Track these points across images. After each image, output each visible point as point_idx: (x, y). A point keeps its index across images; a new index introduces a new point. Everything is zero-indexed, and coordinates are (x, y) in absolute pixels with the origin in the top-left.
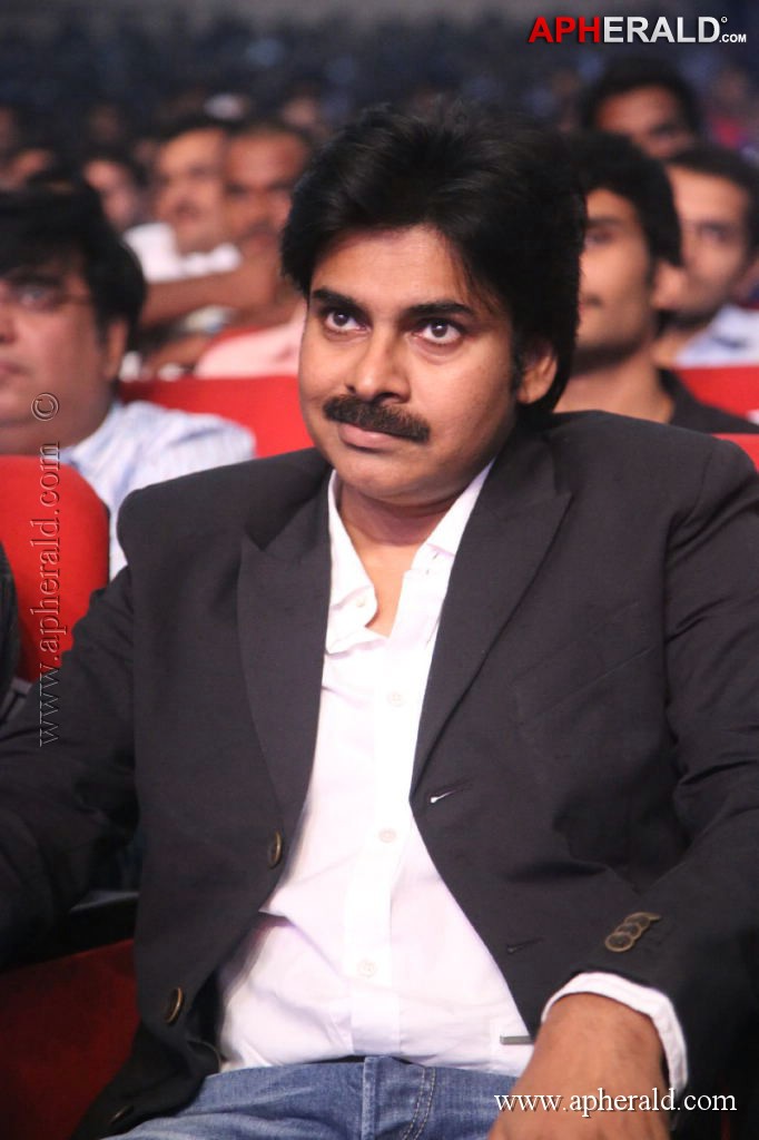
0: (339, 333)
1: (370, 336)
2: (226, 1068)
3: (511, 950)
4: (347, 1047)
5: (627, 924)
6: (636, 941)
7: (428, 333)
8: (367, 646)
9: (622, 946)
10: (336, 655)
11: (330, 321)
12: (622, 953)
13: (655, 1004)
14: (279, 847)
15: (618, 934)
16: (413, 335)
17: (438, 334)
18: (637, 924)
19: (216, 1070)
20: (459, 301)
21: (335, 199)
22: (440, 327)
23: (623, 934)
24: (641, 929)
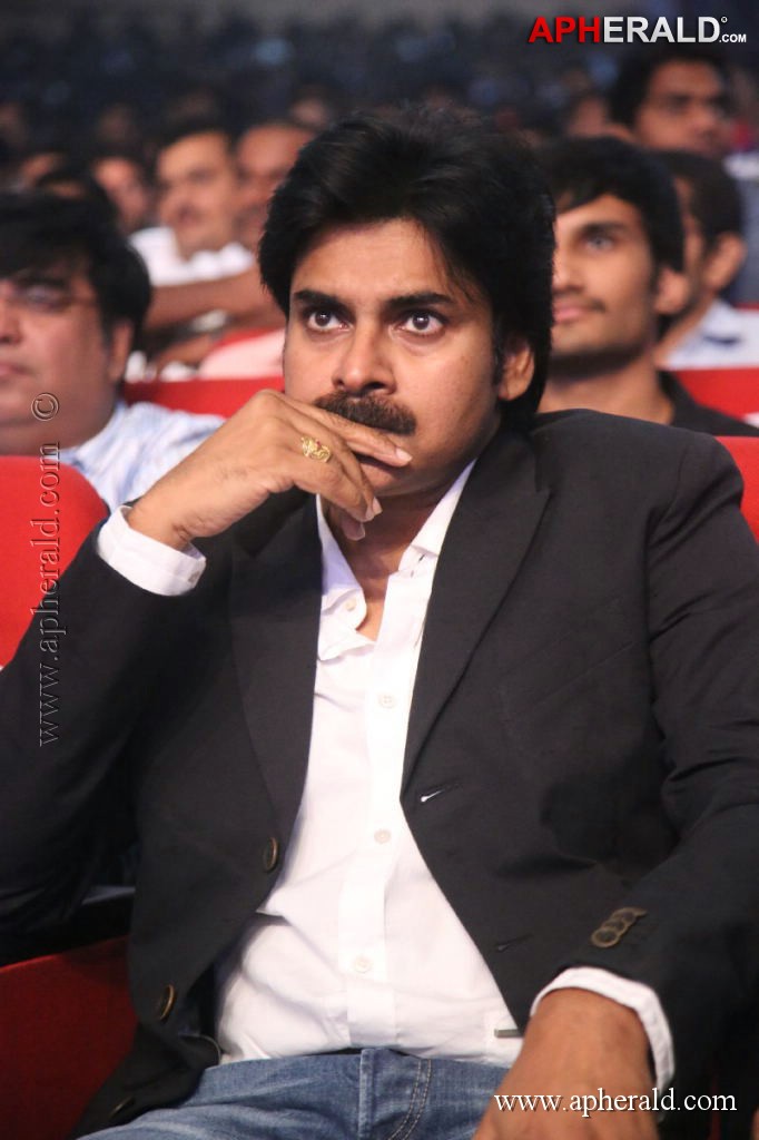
0: (323, 333)
1: (353, 333)
2: (225, 1060)
3: (500, 948)
4: (344, 1040)
5: (613, 919)
6: (623, 936)
7: (410, 326)
8: (360, 651)
9: (609, 940)
10: (327, 662)
11: (312, 321)
12: (610, 948)
13: (641, 998)
14: (275, 852)
15: (604, 929)
16: (396, 328)
17: (420, 326)
18: (623, 920)
19: (216, 1062)
20: (439, 291)
21: (313, 195)
22: (421, 319)
23: (610, 930)
24: (627, 925)
